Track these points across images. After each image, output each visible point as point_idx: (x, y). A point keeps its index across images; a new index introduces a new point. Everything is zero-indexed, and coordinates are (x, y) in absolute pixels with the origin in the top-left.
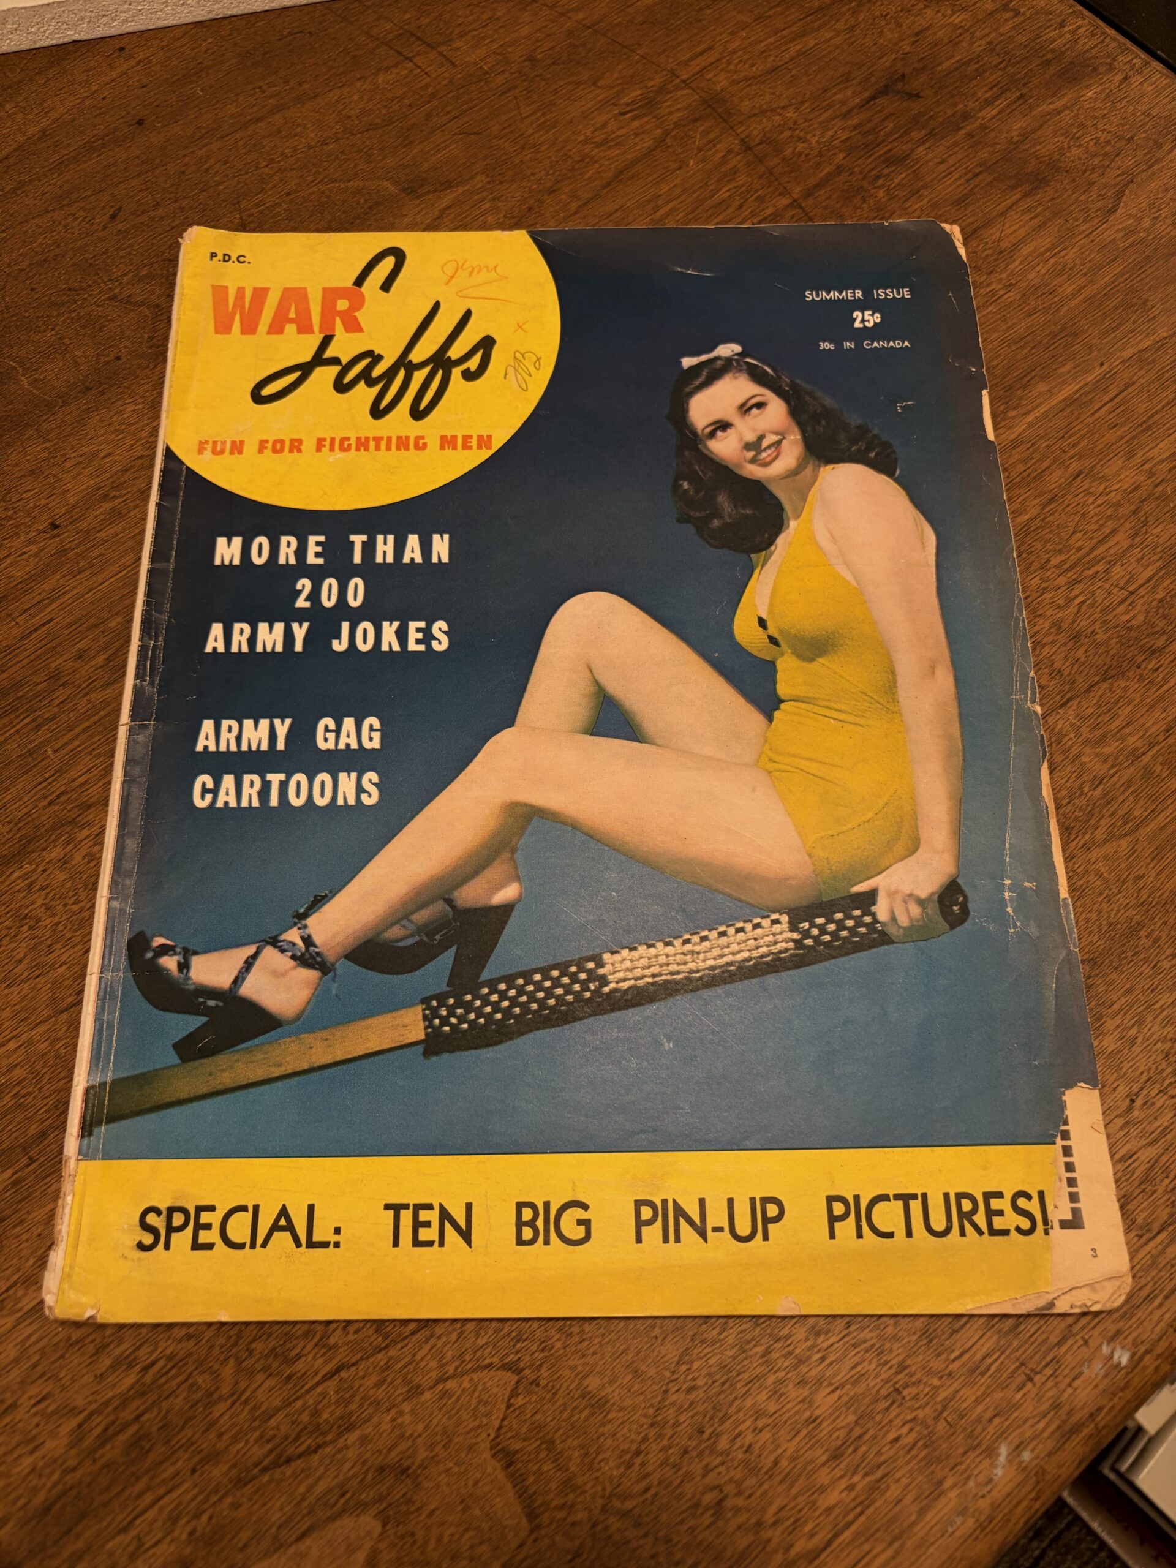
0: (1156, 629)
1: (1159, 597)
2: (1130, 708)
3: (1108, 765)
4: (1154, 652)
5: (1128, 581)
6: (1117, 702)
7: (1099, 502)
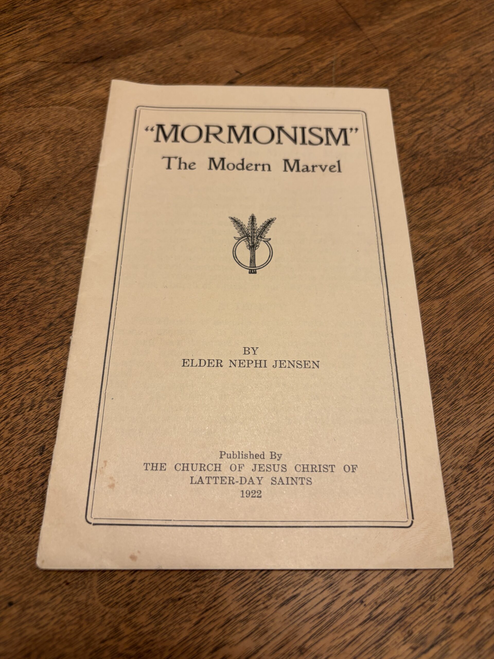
0: (475, 156)
1: (479, 134)
2: (451, 206)
3: (429, 245)
4: (473, 170)
5: (458, 123)
6: (441, 202)
7: (441, 73)
